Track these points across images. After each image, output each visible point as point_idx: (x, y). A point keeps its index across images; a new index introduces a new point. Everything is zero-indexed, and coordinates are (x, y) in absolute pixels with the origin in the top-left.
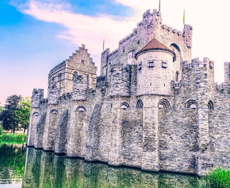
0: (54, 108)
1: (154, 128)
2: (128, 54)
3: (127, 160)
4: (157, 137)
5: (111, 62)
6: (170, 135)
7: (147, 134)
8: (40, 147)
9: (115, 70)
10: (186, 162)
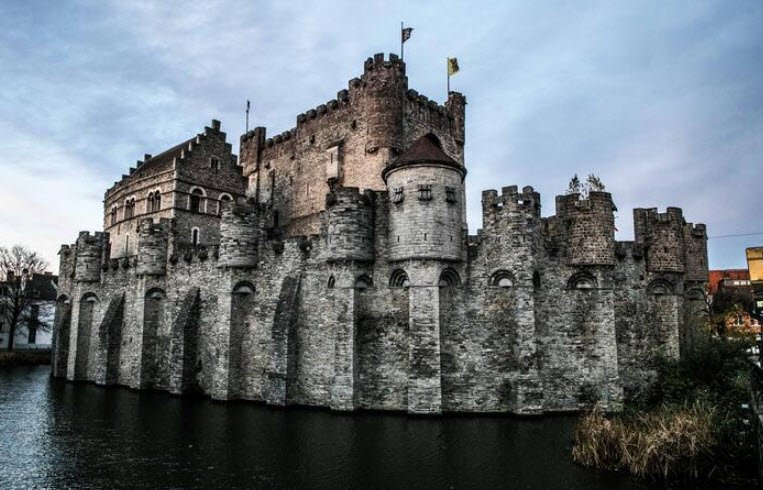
0: (155, 283)
1: (432, 328)
2: (329, 151)
3: (370, 399)
4: (438, 348)
5: (272, 162)
6: (460, 341)
7: (417, 344)
8: (112, 381)
9: (342, 202)
10: (493, 393)
